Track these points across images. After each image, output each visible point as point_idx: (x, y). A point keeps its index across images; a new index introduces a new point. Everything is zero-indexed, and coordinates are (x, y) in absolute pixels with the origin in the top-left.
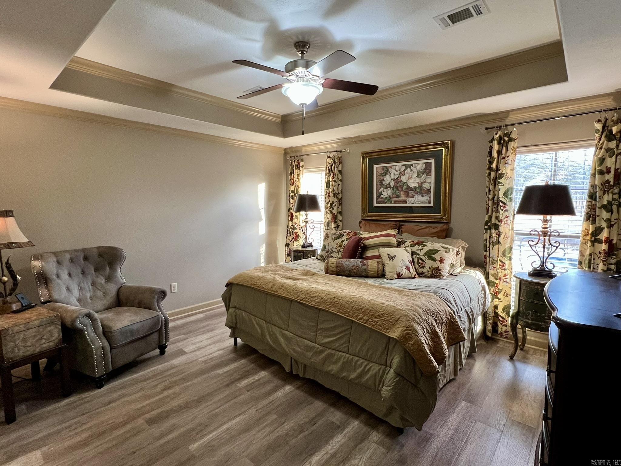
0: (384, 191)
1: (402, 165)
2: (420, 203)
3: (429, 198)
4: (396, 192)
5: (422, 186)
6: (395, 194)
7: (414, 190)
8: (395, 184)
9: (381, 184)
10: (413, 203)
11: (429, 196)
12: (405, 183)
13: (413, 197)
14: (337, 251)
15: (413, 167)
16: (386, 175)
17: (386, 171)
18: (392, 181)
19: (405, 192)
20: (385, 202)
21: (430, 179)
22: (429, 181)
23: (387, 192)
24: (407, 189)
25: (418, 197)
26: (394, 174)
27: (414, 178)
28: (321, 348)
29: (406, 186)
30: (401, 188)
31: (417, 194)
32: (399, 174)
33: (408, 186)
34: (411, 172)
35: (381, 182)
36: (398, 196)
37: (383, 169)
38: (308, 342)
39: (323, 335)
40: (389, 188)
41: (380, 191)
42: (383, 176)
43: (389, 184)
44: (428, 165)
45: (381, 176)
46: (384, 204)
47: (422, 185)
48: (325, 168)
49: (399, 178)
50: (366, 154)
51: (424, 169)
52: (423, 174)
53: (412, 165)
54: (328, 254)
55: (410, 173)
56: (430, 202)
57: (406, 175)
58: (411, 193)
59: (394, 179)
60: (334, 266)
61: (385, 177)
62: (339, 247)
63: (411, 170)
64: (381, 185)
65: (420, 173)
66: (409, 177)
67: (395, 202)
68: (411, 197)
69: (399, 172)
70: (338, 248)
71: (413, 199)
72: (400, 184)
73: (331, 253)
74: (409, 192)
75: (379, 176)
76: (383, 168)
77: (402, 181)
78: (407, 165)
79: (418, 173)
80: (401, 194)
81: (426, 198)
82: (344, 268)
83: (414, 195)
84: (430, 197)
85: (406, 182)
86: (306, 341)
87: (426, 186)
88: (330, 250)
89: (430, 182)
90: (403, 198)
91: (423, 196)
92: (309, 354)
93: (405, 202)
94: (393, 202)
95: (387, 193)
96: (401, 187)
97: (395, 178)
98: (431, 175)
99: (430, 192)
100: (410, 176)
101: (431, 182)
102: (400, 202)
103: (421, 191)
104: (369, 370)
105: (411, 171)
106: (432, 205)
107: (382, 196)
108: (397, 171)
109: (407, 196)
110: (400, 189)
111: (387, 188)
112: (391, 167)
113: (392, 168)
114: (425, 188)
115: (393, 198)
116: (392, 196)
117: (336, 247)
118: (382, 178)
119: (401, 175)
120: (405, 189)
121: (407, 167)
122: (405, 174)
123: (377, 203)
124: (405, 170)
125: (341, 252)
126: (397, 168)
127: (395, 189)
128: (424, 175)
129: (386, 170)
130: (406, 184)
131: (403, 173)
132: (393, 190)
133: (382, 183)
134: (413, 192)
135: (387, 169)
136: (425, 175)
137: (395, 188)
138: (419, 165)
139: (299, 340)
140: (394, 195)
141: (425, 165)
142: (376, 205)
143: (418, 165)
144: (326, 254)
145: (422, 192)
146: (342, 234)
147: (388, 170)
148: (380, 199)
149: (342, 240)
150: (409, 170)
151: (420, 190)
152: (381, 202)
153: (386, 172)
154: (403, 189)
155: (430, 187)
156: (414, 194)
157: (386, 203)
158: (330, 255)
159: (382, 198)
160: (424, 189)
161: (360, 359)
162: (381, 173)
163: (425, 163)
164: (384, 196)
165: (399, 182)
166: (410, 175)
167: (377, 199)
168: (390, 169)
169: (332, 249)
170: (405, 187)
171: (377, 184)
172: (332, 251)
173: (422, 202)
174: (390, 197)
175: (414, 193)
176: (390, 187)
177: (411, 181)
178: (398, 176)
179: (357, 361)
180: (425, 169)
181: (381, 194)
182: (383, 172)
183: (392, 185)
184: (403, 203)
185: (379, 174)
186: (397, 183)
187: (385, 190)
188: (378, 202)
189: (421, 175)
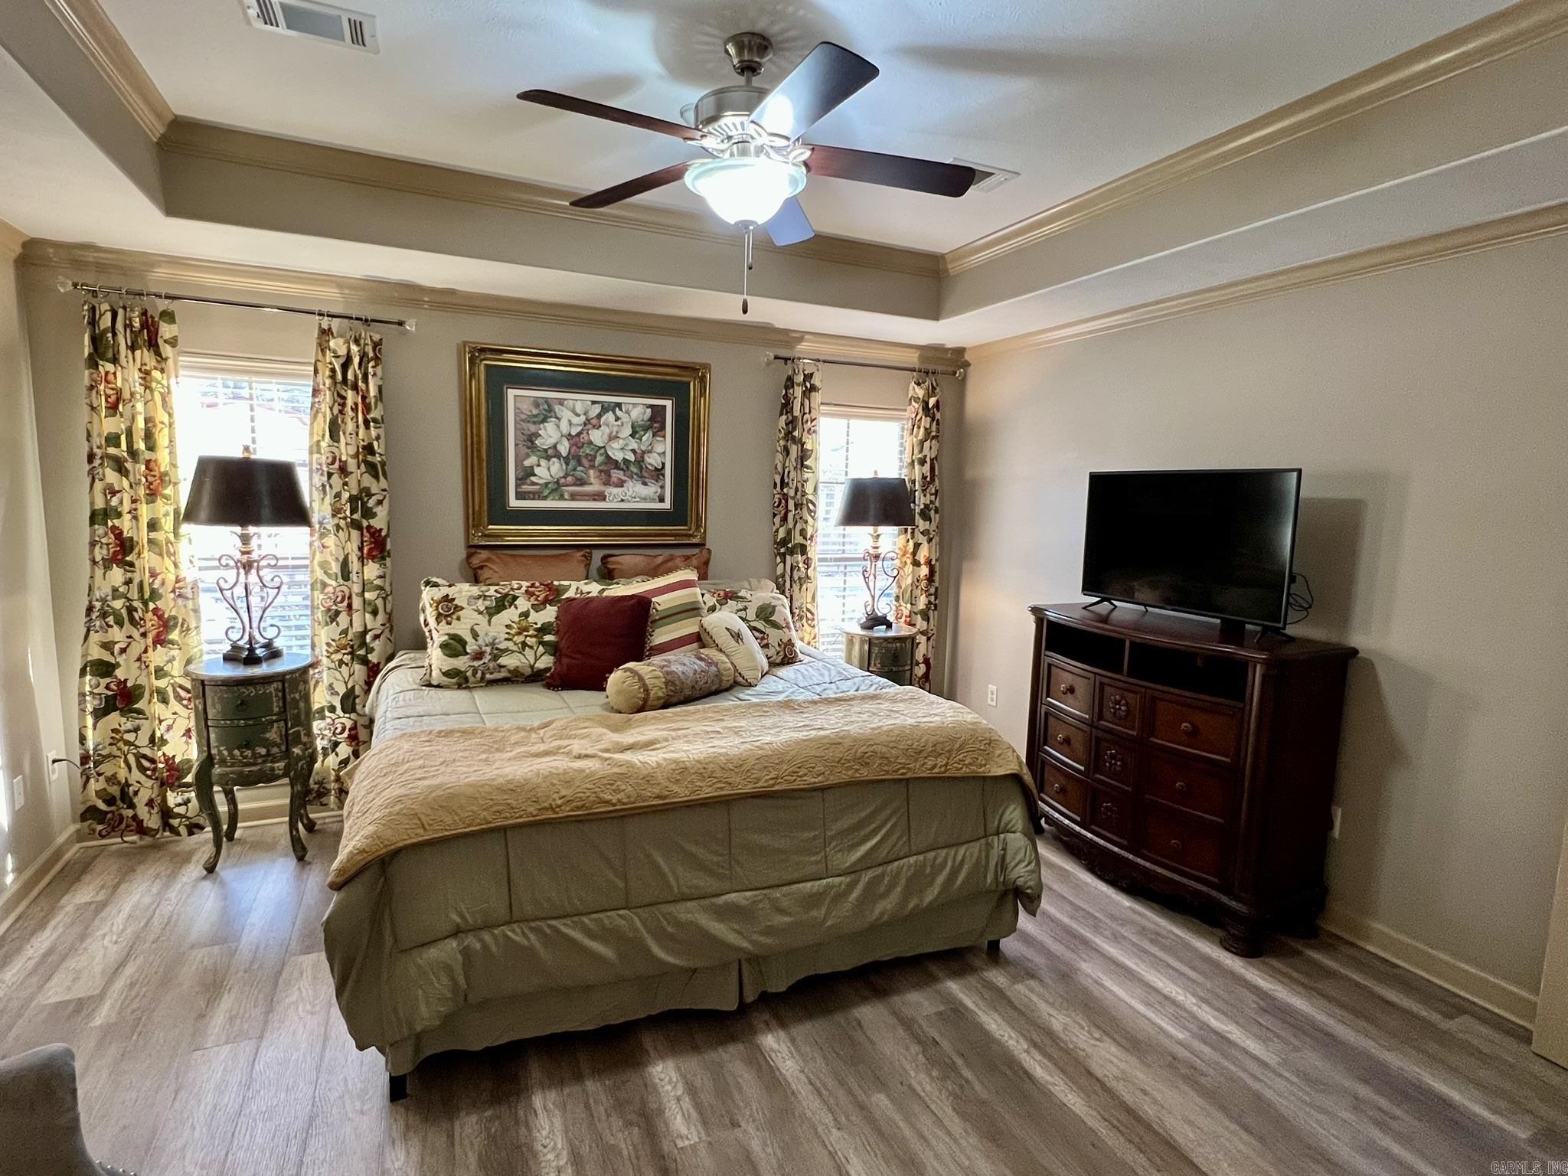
0: (539, 465)
1: (594, 403)
2: (638, 499)
3: (659, 490)
4: (575, 470)
5: (643, 461)
6: (572, 475)
7: (625, 468)
8: (572, 451)
9: (530, 444)
10: (622, 500)
11: (660, 484)
12: (600, 448)
13: (623, 486)
14: (515, 648)
15: (621, 410)
16: (544, 421)
17: (547, 412)
18: (565, 439)
19: (601, 471)
20: (545, 494)
21: (662, 444)
22: (659, 448)
23: (549, 469)
24: (605, 463)
25: (634, 486)
26: (570, 421)
27: (623, 439)
28: (848, 879)
29: (603, 457)
30: (590, 461)
31: (632, 478)
32: (585, 424)
33: (608, 456)
34: (616, 423)
35: (529, 441)
36: (581, 482)
37: (537, 405)
38: (809, 884)
39: (846, 845)
40: (554, 457)
41: (527, 463)
42: (534, 423)
43: (555, 447)
44: (658, 413)
45: (529, 422)
46: (539, 499)
47: (643, 457)
48: (312, 369)
49: (584, 435)
50: (482, 350)
51: (649, 420)
52: (646, 430)
53: (619, 405)
54: (486, 660)
55: (613, 426)
56: (662, 500)
57: (602, 428)
58: (616, 474)
59: (570, 434)
60: (660, 682)
61: (541, 426)
62: (519, 634)
63: (617, 419)
64: (529, 448)
65: (637, 429)
66: (611, 433)
67: (574, 497)
68: (617, 486)
69: (583, 418)
70: (519, 639)
71: (621, 489)
72: (588, 452)
73: (495, 658)
74: (612, 471)
75: (523, 420)
76: (536, 403)
77: (591, 443)
78: (606, 405)
79: (633, 427)
80: (589, 477)
81: (652, 490)
82: (683, 683)
83: (625, 481)
84: (662, 487)
85: (604, 447)
86: (801, 885)
87: (653, 460)
88: (488, 649)
89: (662, 451)
90: (595, 486)
91: (645, 484)
92: (818, 913)
93: (601, 497)
94: (566, 497)
95: (546, 471)
96: (590, 458)
97: (573, 433)
98: (664, 437)
99: (664, 476)
100: (614, 433)
101: (664, 453)
102: (588, 498)
103: (641, 472)
104: (963, 861)
105: (616, 421)
106: (666, 505)
107: (533, 479)
108: (578, 415)
109: (607, 483)
110: (585, 462)
111: (548, 458)
112: (561, 402)
113: (562, 405)
114: (652, 465)
115: (567, 485)
116: (563, 480)
117: (507, 636)
118: (533, 428)
119: (590, 426)
120: (600, 465)
121: (606, 408)
122: (600, 426)
123: (517, 498)
124: (599, 416)
125: (531, 647)
126: (579, 408)
127: (572, 463)
128: (647, 435)
129: (546, 407)
130: (602, 451)
131: (594, 422)
132: (567, 464)
133: (532, 442)
134: (621, 472)
135: (549, 406)
136: (649, 434)
137: (573, 459)
138: (637, 408)
139: (778, 895)
140: (569, 479)
141: (649, 410)
142: (514, 503)
143: (634, 407)
144: (476, 664)
145: (645, 474)
146: (507, 595)
147: (550, 410)
148: (526, 488)
149: (520, 611)
150: (610, 416)
151: (639, 469)
152: (531, 496)
153: (545, 413)
154: (596, 464)
155: (663, 464)
156: (623, 478)
157: (545, 498)
158: (491, 665)
159: (534, 484)
160: (650, 467)
161: (939, 851)
162: (529, 413)
163: (651, 406)
164: (540, 478)
165: (583, 444)
166: (615, 429)
167: (517, 486)
168: (557, 408)
169: (492, 644)
170: (599, 459)
171: (516, 445)
172: (497, 649)
173: (644, 499)
174: (557, 482)
175: (624, 475)
176: (558, 456)
177: (616, 445)
178: (580, 428)
179: (935, 858)
180: (652, 419)
181: (530, 472)
182: (535, 412)
183: (564, 448)
184: (595, 500)
185: (524, 417)
186: (579, 448)
187: (543, 462)
188: (520, 496)
189: (642, 433)
